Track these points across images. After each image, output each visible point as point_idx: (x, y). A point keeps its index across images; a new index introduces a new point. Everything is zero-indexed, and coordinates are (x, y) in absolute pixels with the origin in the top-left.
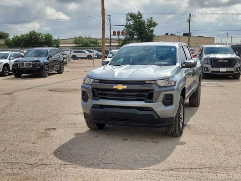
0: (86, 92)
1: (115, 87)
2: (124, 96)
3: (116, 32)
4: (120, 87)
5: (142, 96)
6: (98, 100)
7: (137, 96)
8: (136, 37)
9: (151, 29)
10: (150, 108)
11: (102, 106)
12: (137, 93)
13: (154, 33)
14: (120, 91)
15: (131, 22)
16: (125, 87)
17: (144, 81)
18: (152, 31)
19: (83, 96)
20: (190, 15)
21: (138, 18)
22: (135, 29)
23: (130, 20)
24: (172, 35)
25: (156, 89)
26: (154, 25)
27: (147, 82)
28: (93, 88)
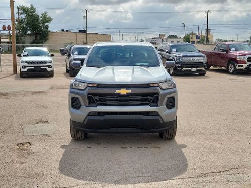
0: (78, 98)
1: (118, 91)
2: (127, 101)
3: (7, 26)
4: (123, 91)
5: (146, 100)
6: (96, 106)
7: (141, 100)
8: (29, 32)
9: (46, 24)
10: (155, 112)
11: (100, 114)
12: (141, 97)
13: (49, 29)
14: (124, 96)
15: (23, 16)
16: (129, 91)
17: (149, 84)
18: (47, 27)
19: (72, 102)
20: (87, 11)
21: (31, 12)
22: (28, 23)
23: (21, 14)
24: (67, 31)
25: (161, 92)
26: (49, 20)
27: (151, 85)
28: (89, 94)
